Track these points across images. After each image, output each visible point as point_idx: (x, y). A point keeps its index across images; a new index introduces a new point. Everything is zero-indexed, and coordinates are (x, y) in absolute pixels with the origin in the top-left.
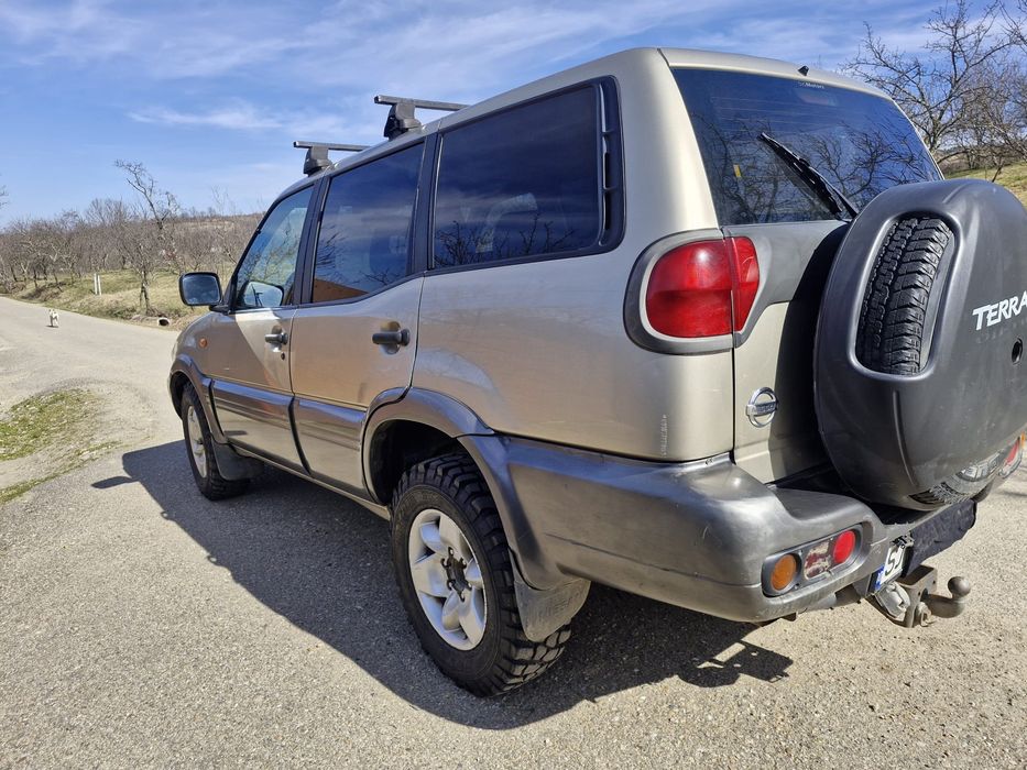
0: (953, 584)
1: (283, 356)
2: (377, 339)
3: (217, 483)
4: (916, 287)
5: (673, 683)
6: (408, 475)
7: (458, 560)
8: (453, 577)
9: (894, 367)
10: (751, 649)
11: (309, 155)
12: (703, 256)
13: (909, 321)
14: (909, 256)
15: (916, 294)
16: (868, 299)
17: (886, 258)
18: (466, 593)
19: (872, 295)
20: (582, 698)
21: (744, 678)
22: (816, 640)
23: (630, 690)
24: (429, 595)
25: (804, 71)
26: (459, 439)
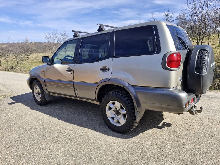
0: (201, 108)
1: (71, 74)
2: (101, 69)
3: (44, 102)
4: (204, 61)
5: (154, 129)
6: (107, 95)
7: (118, 110)
8: (116, 113)
9: (202, 72)
10: (164, 123)
11: (75, 33)
12: (175, 55)
13: (204, 66)
14: (203, 56)
15: (204, 62)
16: (197, 63)
17: (199, 56)
18: (120, 116)
19: (198, 62)
20: (141, 133)
21: (166, 127)
22: (174, 121)
23: (148, 131)
24: (110, 117)
25: (178, 26)
26: (124, 87)
